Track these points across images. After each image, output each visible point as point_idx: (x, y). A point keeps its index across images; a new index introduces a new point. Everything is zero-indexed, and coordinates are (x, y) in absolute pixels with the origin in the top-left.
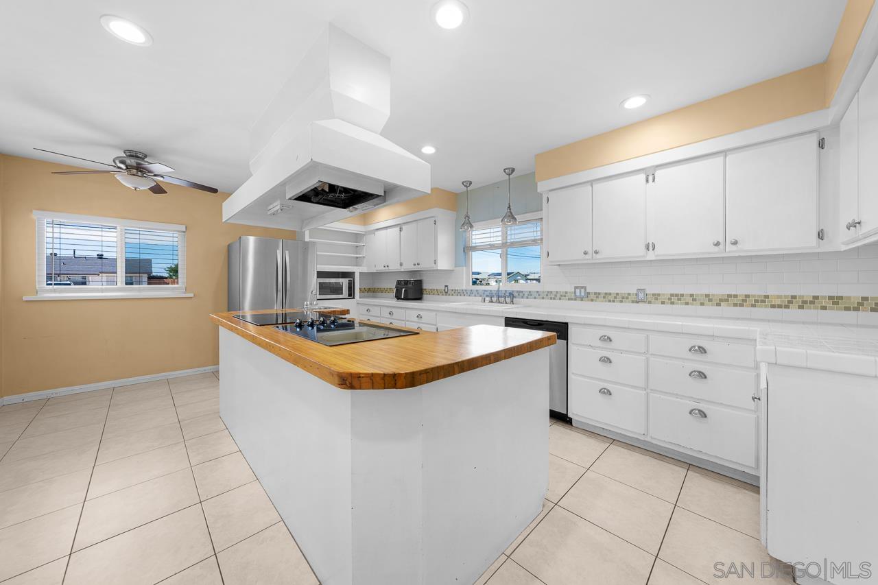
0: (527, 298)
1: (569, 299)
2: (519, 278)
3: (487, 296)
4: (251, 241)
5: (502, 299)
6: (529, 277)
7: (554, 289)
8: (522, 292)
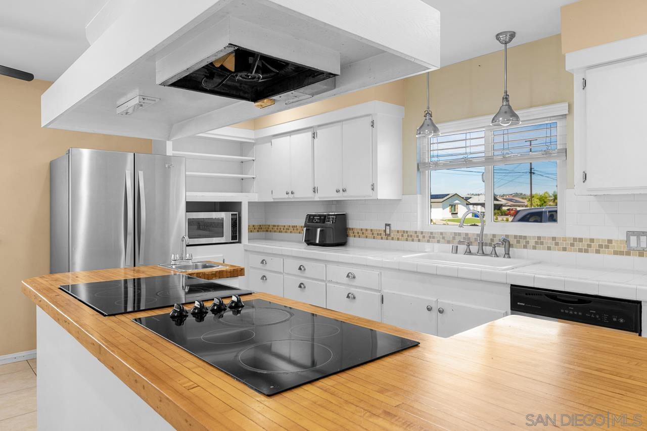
0: (534, 248)
1: (616, 253)
2: (457, 202)
3: (460, 242)
4: (85, 157)
5: (488, 249)
6: (471, 201)
7: (586, 235)
8: (525, 237)
